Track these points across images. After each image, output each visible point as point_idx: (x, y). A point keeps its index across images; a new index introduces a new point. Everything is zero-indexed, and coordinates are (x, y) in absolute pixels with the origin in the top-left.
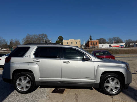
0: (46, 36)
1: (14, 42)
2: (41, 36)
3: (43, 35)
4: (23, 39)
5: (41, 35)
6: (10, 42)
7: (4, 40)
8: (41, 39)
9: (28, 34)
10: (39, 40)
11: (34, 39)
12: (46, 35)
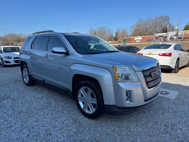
0: (167, 19)
1: (121, 32)
2: (158, 21)
3: (161, 17)
4: (132, 27)
5: (159, 18)
6: (117, 33)
7: (110, 31)
8: (158, 25)
9: (140, 19)
10: (155, 26)
11: (148, 26)
12: (167, 17)
